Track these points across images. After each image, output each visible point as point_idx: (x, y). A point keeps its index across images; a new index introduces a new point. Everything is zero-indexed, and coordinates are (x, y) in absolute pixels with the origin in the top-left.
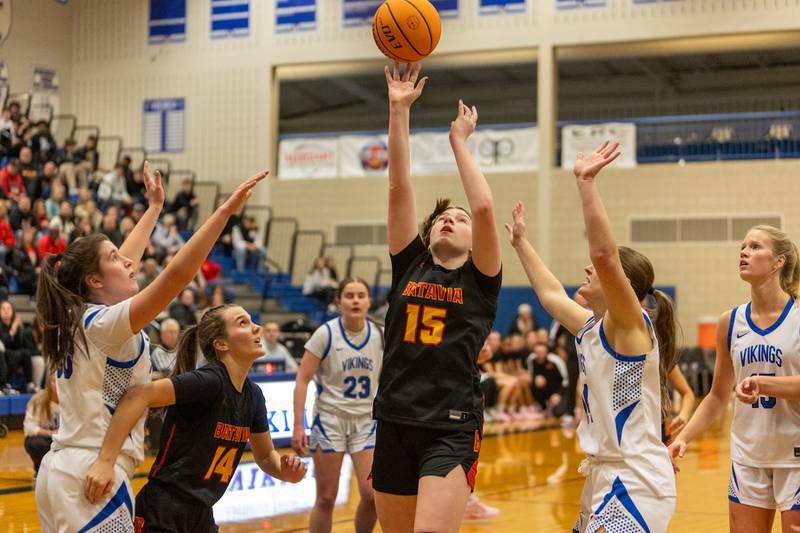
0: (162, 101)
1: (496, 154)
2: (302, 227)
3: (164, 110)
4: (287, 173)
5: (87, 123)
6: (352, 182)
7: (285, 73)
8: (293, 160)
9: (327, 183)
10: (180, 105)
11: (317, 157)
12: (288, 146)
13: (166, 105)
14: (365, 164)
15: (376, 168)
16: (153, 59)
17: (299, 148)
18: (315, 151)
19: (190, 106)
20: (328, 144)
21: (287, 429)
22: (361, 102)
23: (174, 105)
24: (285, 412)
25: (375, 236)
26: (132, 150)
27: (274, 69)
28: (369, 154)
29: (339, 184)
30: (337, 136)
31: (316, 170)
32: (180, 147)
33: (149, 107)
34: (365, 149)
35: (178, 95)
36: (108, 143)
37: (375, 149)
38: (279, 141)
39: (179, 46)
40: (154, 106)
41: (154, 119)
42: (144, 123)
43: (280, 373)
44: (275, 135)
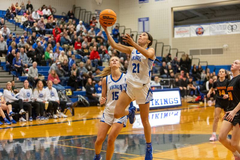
0: (143, 18)
1: (232, 29)
2: (179, 51)
3: (144, 21)
4: (176, 36)
5: (122, 25)
6: (194, 38)
7: (175, 9)
8: (178, 33)
9: (187, 38)
10: (148, 19)
11: (184, 32)
12: (177, 29)
13: (144, 19)
14: (197, 33)
15: (200, 34)
16: (140, 7)
17: (179, 29)
18: (183, 30)
19: (150, 19)
20: (187, 28)
21: (162, 104)
22: (198, 16)
23: (146, 19)
24: (161, 100)
25: (200, 52)
26: (134, 32)
27: (172, 8)
28: (198, 30)
29: (190, 38)
30: (189, 26)
31: (184, 35)
32: (148, 30)
33: (140, 20)
34: (197, 29)
35: (147, 17)
36: (127, 30)
37: (199, 29)
38: (174, 28)
39: (147, 3)
40: (141, 20)
41: (141, 23)
42: (139, 25)
43: (160, 89)
44: (173, 26)
